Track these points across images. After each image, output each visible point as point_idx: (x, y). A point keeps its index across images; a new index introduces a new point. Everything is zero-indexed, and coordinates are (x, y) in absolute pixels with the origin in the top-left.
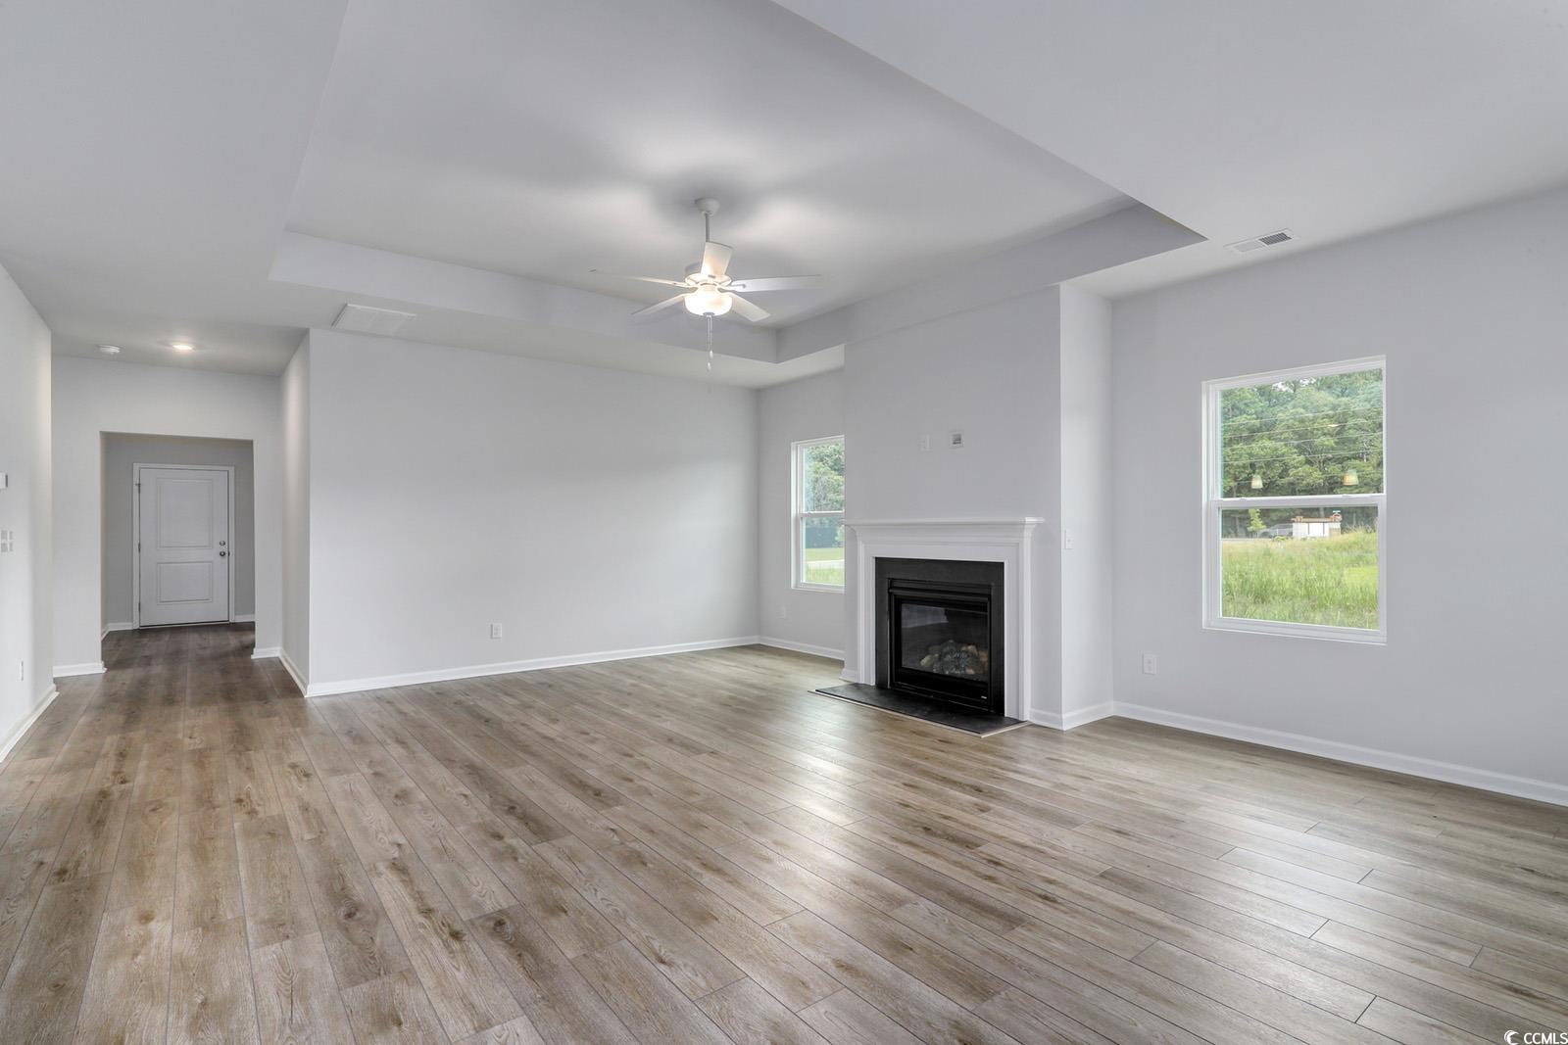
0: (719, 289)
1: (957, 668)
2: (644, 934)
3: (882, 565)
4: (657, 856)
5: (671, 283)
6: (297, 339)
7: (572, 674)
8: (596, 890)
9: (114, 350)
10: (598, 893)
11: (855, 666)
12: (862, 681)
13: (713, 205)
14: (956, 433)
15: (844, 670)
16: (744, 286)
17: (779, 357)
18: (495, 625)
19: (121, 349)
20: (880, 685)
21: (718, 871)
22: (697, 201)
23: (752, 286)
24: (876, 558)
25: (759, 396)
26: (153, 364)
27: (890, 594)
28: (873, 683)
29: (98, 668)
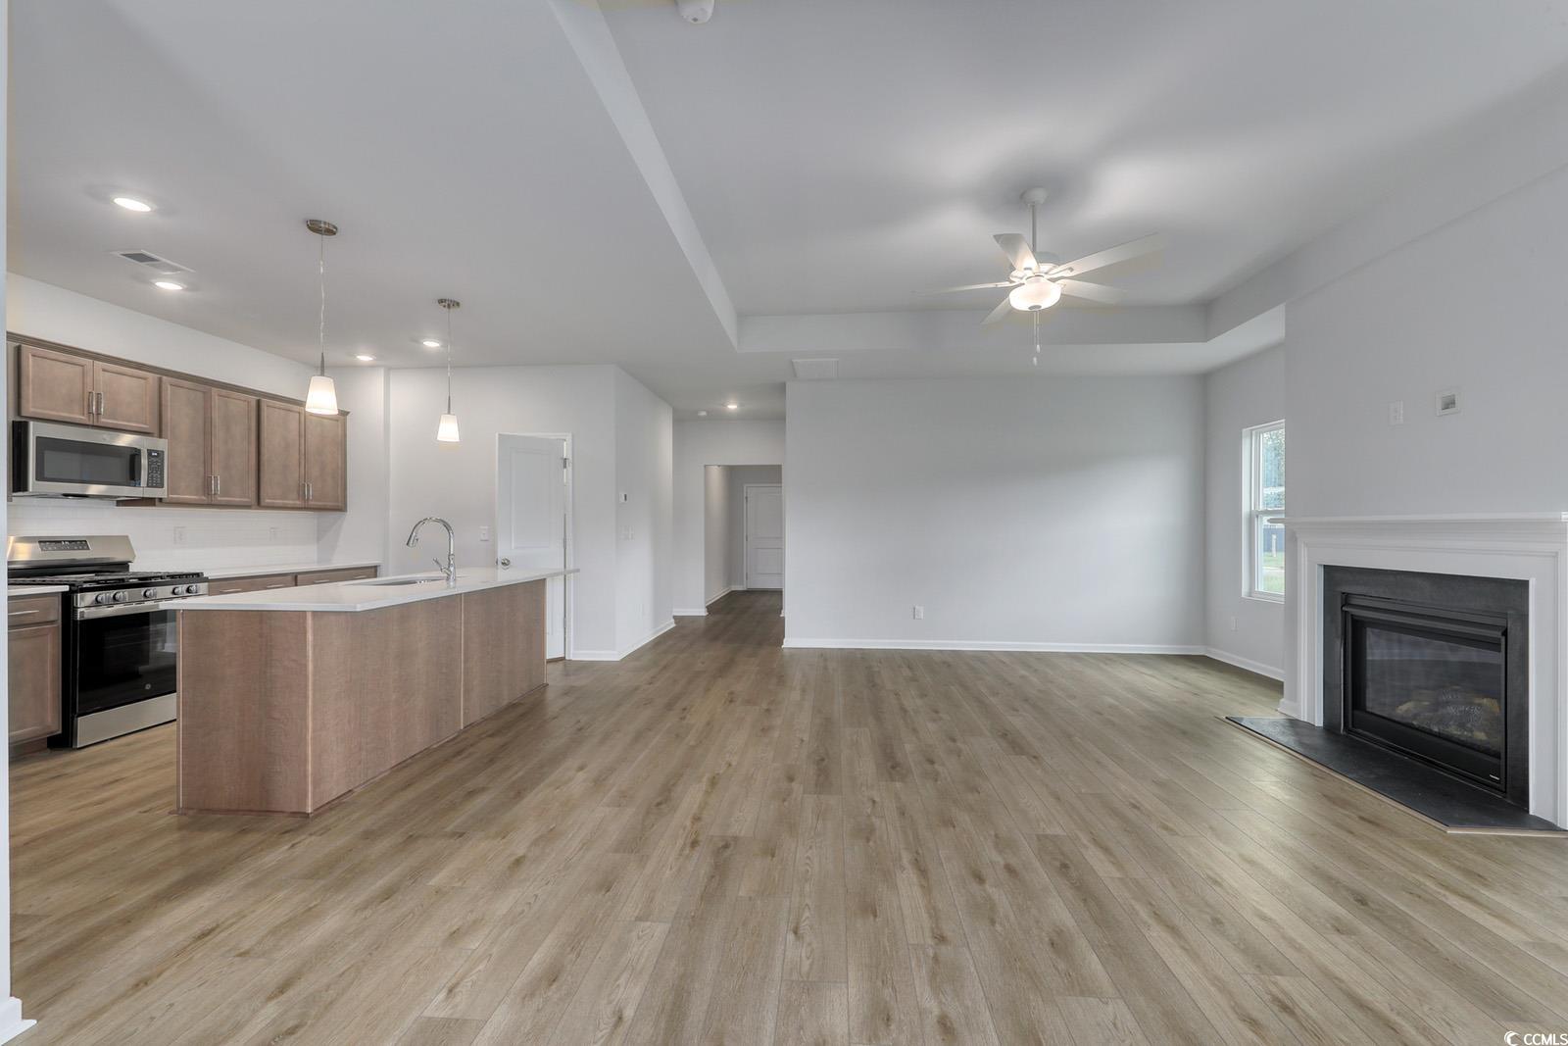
0: (1050, 280)
1: (1462, 726)
2: (808, 901)
3: (1333, 574)
4: (885, 838)
5: (992, 285)
6: (781, 389)
7: (981, 657)
8: (811, 848)
9: (703, 414)
10: (810, 851)
11: (1294, 698)
12: (1304, 717)
13: (1039, 195)
14: (1447, 394)
15: (1282, 700)
16: (1071, 269)
17: (1206, 335)
18: (917, 607)
19: (708, 412)
20: (1329, 728)
21: (923, 872)
22: (1022, 196)
23: (1082, 266)
24: (1326, 567)
25: (1204, 382)
26: (719, 419)
27: (1342, 611)
28: (1319, 722)
29: (703, 612)
